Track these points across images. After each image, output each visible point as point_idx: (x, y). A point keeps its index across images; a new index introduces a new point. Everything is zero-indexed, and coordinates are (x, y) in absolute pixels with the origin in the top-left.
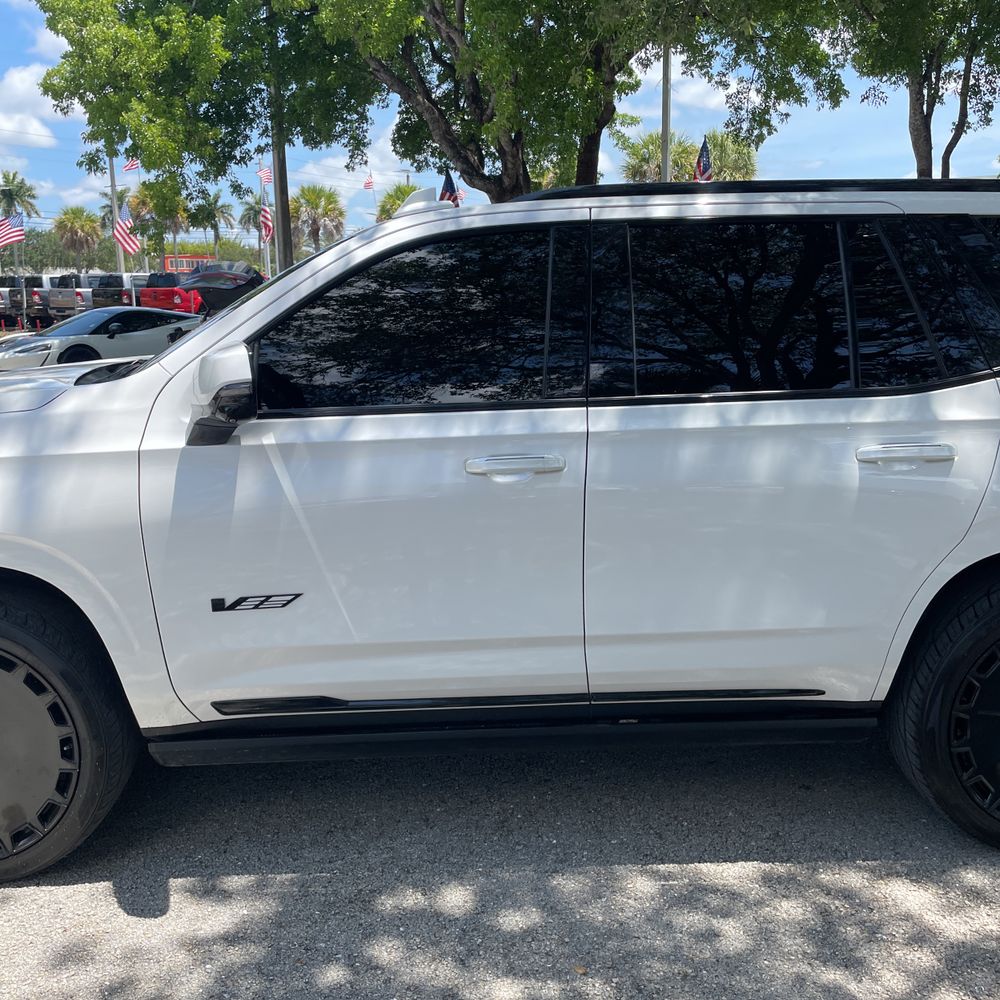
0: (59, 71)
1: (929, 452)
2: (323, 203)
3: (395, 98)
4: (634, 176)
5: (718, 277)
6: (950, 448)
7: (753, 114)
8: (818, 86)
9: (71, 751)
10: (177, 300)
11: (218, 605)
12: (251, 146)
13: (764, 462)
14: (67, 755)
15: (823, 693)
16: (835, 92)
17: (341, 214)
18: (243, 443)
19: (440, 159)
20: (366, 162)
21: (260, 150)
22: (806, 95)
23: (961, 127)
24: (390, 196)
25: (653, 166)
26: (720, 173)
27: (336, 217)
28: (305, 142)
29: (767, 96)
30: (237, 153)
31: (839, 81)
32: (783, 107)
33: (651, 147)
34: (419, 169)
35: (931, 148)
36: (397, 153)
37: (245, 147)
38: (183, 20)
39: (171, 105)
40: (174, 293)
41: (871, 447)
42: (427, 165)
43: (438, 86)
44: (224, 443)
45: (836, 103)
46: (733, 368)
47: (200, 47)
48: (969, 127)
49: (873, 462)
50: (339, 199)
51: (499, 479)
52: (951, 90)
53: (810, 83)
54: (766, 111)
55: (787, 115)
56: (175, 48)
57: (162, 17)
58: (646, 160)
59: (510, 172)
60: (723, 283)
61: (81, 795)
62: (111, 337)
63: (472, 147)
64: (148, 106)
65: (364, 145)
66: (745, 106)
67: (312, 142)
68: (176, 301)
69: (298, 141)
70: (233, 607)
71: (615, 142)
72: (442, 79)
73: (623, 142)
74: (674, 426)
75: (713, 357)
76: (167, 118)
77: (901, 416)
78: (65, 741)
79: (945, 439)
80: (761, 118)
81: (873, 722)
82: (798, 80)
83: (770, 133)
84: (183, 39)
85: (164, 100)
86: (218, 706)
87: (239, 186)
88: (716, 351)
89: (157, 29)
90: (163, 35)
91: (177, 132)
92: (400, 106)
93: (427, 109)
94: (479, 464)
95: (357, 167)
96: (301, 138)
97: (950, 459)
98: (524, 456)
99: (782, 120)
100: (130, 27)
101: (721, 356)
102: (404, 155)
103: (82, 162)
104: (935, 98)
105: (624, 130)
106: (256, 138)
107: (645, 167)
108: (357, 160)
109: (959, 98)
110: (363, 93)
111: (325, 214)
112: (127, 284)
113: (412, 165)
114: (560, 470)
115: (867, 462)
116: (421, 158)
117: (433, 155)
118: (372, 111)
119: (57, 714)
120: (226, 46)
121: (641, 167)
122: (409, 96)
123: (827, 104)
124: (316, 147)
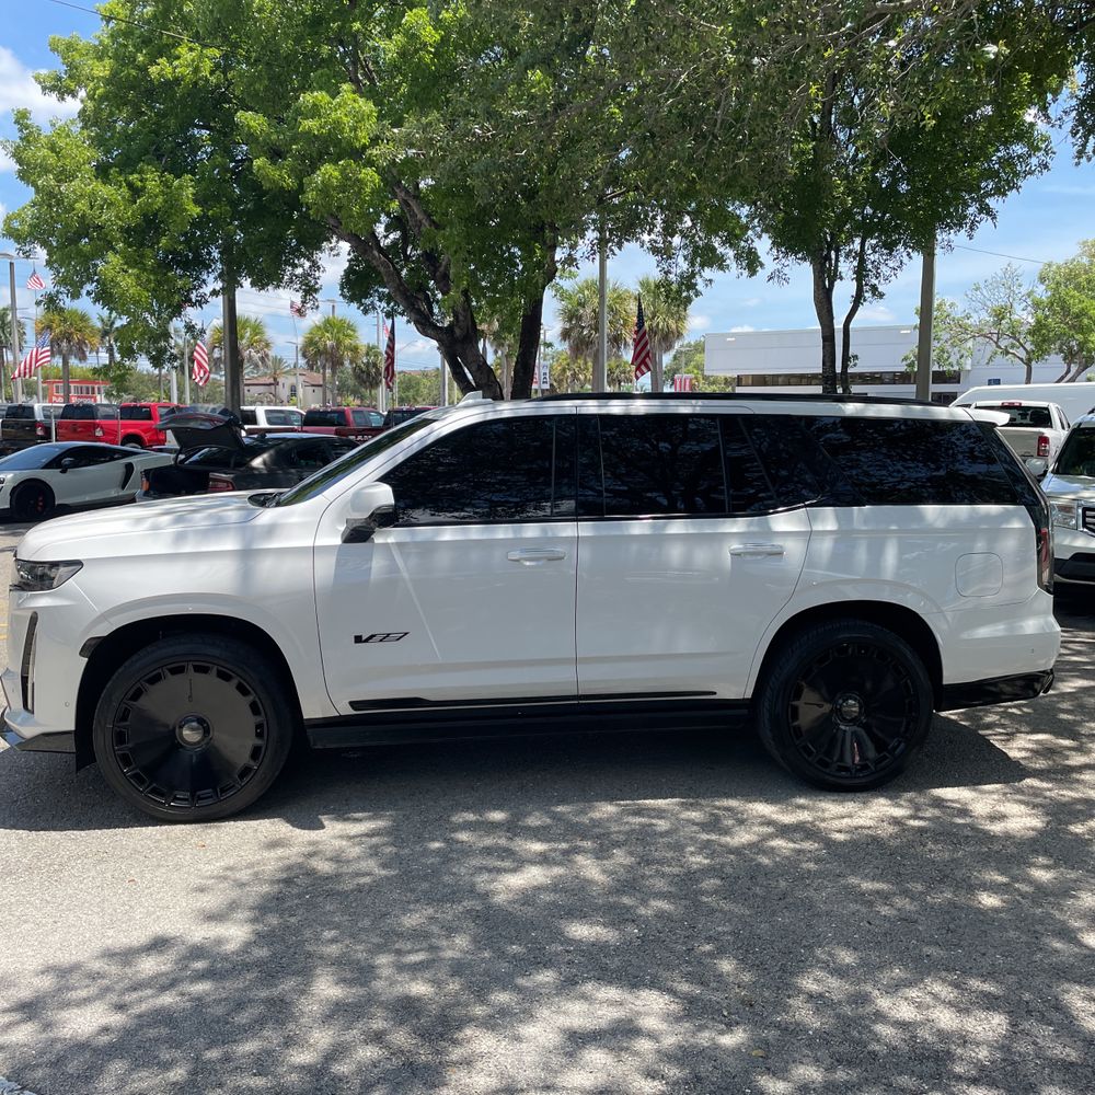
0: (19, 215)
1: (768, 549)
2: (248, 334)
3: (345, 246)
4: (570, 320)
5: (652, 444)
6: (781, 547)
7: (682, 277)
8: (738, 257)
9: (262, 732)
10: (99, 433)
11: (358, 639)
12: (207, 290)
13: (675, 553)
14: (259, 735)
15: (715, 693)
16: (751, 262)
17: (267, 345)
18: (376, 541)
19: (388, 304)
20: (317, 307)
21: (214, 293)
22: (728, 262)
23: (858, 300)
24: (319, 328)
25: (589, 311)
26: (653, 318)
27: (262, 349)
28: (253, 284)
29: (692, 264)
30: (193, 296)
31: (755, 253)
32: (708, 273)
33: (586, 292)
34: (366, 312)
35: (833, 318)
36: (344, 297)
37: (201, 291)
38: (157, 179)
39: (142, 256)
40: (95, 426)
41: (736, 546)
42: (374, 308)
43: (386, 237)
44: (364, 541)
45: (753, 272)
46: (665, 502)
47: (173, 204)
48: (865, 300)
49: (739, 555)
50: (266, 330)
51: (528, 563)
52: (846, 267)
53: (731, 253)
54: (693, 275)
55: (711, 281)
56: (147, 204)
57: (135, 176)
58: (582, 305)
59: (461, 324)
60: (655, 447)
61: (266, 761)
62: (64, 472)
63: (421, 296)
64: (123, 258)
65: (316, 291)
66: (673, 270)
67: (260, 283)
68: (97, 434)
69: (247, 282)
70: (366, 641)
71: (554, 293)
72: (388, 229)
73: (562, 294)
74: (626, 533)
75: (649, 495)
76: (139, 269)
77: (754, 529)
78: (259, 726)
79: (778, 542)
80: (688, 282)
81: (745, 711)
82: (721, 250)
83: (696, 296)
84: (156, 196)
85: (135, 251)
86: (353, 704)
87: (193, 326)
88: (651, 491)
89: (130, 186)
90: (136, 192)
91: (149, 281)
92: (349, 254)
93: (383, 264)
94: (515, 555)
95: (309, 312)
96: (249, 280)
97: (781, 554)
98: (536, 550)
99: (707, 285)
100: (104, 183)
101: (655, 494)
102: (351, 299)
103: (41, 301)
104: (835, 276)
105: (562, 282)
106: (212, 283)
107: (581, 311)
108: (309, 305)
109: (855, 282)
110: (312, 240)
111: (251, 345)
112: (39, 416)
113: (359, 308)
114: (563, 558)
115: (735, 555)
116: (368, 301)
117: (380, 300)
118: (323, 258)
119: (254, 709)
120: (196, 202)
121: (577, 310)
122: (366, 251)
123: (746, 273)
124: (263, 289)
